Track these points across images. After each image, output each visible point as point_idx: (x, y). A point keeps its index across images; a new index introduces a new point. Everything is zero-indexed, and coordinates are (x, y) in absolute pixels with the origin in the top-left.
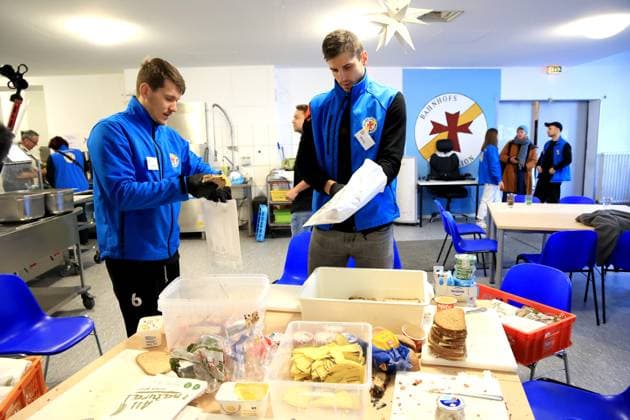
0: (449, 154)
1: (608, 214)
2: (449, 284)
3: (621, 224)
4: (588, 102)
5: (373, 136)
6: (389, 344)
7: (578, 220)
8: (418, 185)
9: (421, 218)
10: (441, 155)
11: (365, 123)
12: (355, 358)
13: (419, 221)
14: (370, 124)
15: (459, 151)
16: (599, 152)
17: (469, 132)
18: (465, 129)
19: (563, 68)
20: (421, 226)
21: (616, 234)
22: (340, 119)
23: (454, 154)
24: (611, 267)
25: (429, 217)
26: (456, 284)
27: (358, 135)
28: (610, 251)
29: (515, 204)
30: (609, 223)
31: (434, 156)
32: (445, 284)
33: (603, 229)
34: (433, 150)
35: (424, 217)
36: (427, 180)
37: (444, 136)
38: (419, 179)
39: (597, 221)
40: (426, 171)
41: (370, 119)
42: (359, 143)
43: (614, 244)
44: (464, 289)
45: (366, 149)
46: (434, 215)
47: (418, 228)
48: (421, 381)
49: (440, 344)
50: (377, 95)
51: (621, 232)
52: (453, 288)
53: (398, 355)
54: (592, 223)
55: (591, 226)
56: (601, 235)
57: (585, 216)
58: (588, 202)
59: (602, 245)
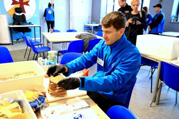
0: (21, 14)
1: (85, 34)
2: (47, 64)
3: (90, 38)
6: (34, 98)
7: (76, 37)
8: (9, 27)
9: (12, 42)
10: (17, 14)
12: (17, 110)
13: (11, 43)
15: (25, 13)
17: (28, 5)
18: (27, 3)
20: (13, 44)
23: (23, 14)
25: (16, 41)
26: (50, 64)
30: (86, 37)
31: (14, 15)
33: (85, 39)
34: (13, 12)
35: (13, 41)
36: (13, 25)
37: (18, 6)
38: (9, 24)
39: (82, 37)
40: (12, 21)
46: (18, 40)
47: (11, 46)
48: (54, 111)
49: (56, 91)
51: (90, 40)
53: (40, 102)
54: (81, 37)
55: (81, 39)
56: (85, 41)
57: (78, 35)
58: (75, 31)
59: (85, 44)
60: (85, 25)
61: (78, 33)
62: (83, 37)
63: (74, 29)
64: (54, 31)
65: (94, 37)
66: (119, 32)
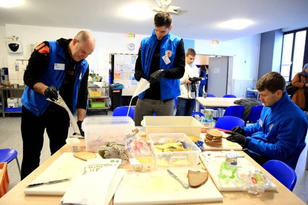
1: (246, 100)
2: (204, 121)
3: (252, 104)
4: (228, 57)
5: (170, 58)
7: (235, 103)
11: (167, 52)
14: (169, 53)
16: (233, 78)
19: (219, 42)
21: (250, 108)
22: (154, 50)
24: (248, 122)
26: (206, 121)
27: (163, 58)
28: (247, 115)
29: (207, 98)
30: (247, 103)
32: (202, 121)
33: (245, 106)
41: (168, 51)
42: (163, 61)
43: (250, 112)
44: (210, 123)
45: (167, 64)
50: (172, 40)
51: (252, 107)
52: (205, 123)
54: (241, 103)
55: (240, 105)
56: (245, 108)
57: (238, 101)
58: (235, 97)
59: (245, 112)
60: (247, 91)
61: (238, 99)
62: (243, 102)
63: (232, 94)
64: (208, 96)
65: (258, 104)
66: (276, 94)
